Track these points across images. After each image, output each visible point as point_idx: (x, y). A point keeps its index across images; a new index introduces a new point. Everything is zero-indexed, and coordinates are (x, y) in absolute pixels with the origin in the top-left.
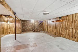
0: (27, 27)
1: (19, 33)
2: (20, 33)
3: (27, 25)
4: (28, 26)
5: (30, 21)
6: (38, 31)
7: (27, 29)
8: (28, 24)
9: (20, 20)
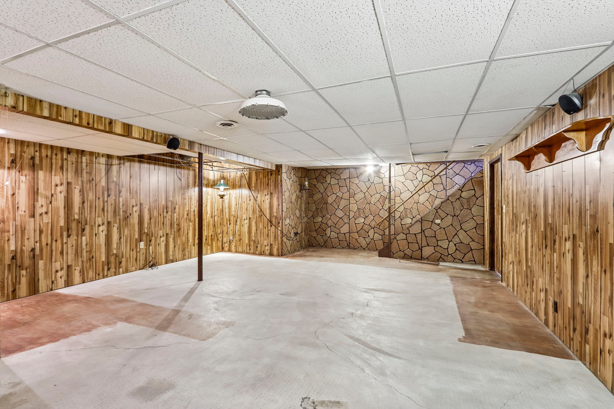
0: (340, 214)
1: (271, 254)
2: (275, 251)
3: (343, 203)
4: (347, 209)
5: (356, 168)
6: (421, 259)
7: (345, 229)
8: (352, 196)
9: (279, 167)
